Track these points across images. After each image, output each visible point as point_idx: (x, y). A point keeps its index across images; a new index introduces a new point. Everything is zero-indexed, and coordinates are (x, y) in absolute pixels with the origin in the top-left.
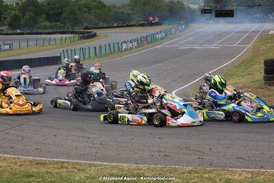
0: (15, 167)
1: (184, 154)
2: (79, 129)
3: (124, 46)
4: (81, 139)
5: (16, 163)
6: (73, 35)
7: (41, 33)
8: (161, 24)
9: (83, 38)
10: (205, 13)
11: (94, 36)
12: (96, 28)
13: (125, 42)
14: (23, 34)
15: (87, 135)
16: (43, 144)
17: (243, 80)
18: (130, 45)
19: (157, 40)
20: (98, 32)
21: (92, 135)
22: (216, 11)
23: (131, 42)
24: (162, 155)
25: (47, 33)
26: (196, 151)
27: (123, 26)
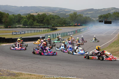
0: (39, 78)
1: (101, 75)
2: (59, 65)
3: (69, 34)
4: (61, 69)
5: (39, 77)
6: (48, 29)
7: (35, 28)
8: (82, 26)
9: (52, 30)
10: (101, 22)
11: (56, 29)
12: (57, 27)
13: (69, 32)
14: (29, 28)
15: (62, 67)
16: (47, 70)
17: (117, 48)
18: (71, 33)
19: (81, 32)
20: (58, 28)
21: (64, 67)
22: (105, 22)
23: (71, 32)
24: (93, 75)
25: (38, 28)
26: (105, 74)
27: (67, 26)
